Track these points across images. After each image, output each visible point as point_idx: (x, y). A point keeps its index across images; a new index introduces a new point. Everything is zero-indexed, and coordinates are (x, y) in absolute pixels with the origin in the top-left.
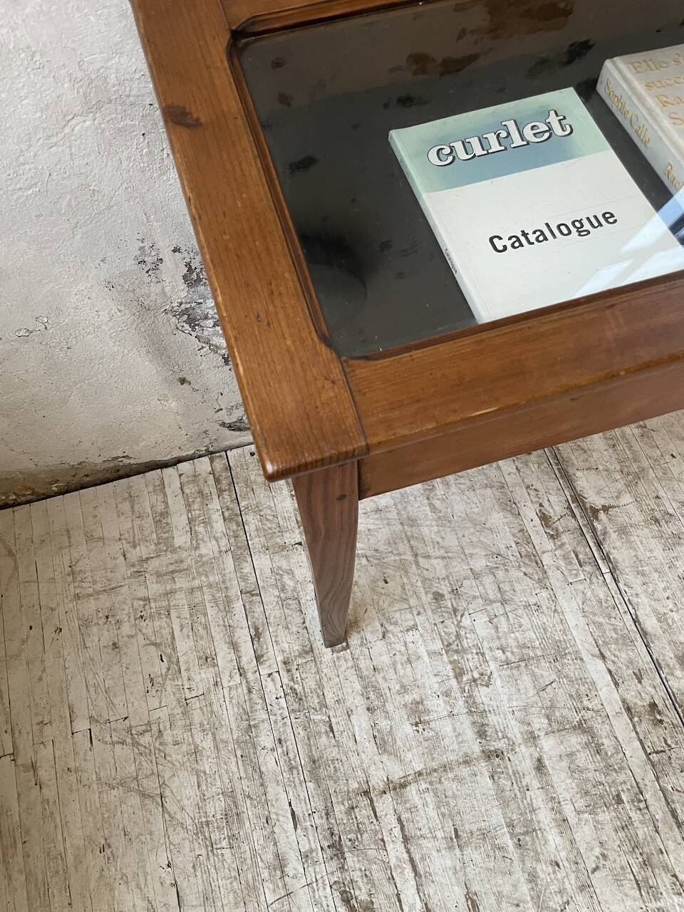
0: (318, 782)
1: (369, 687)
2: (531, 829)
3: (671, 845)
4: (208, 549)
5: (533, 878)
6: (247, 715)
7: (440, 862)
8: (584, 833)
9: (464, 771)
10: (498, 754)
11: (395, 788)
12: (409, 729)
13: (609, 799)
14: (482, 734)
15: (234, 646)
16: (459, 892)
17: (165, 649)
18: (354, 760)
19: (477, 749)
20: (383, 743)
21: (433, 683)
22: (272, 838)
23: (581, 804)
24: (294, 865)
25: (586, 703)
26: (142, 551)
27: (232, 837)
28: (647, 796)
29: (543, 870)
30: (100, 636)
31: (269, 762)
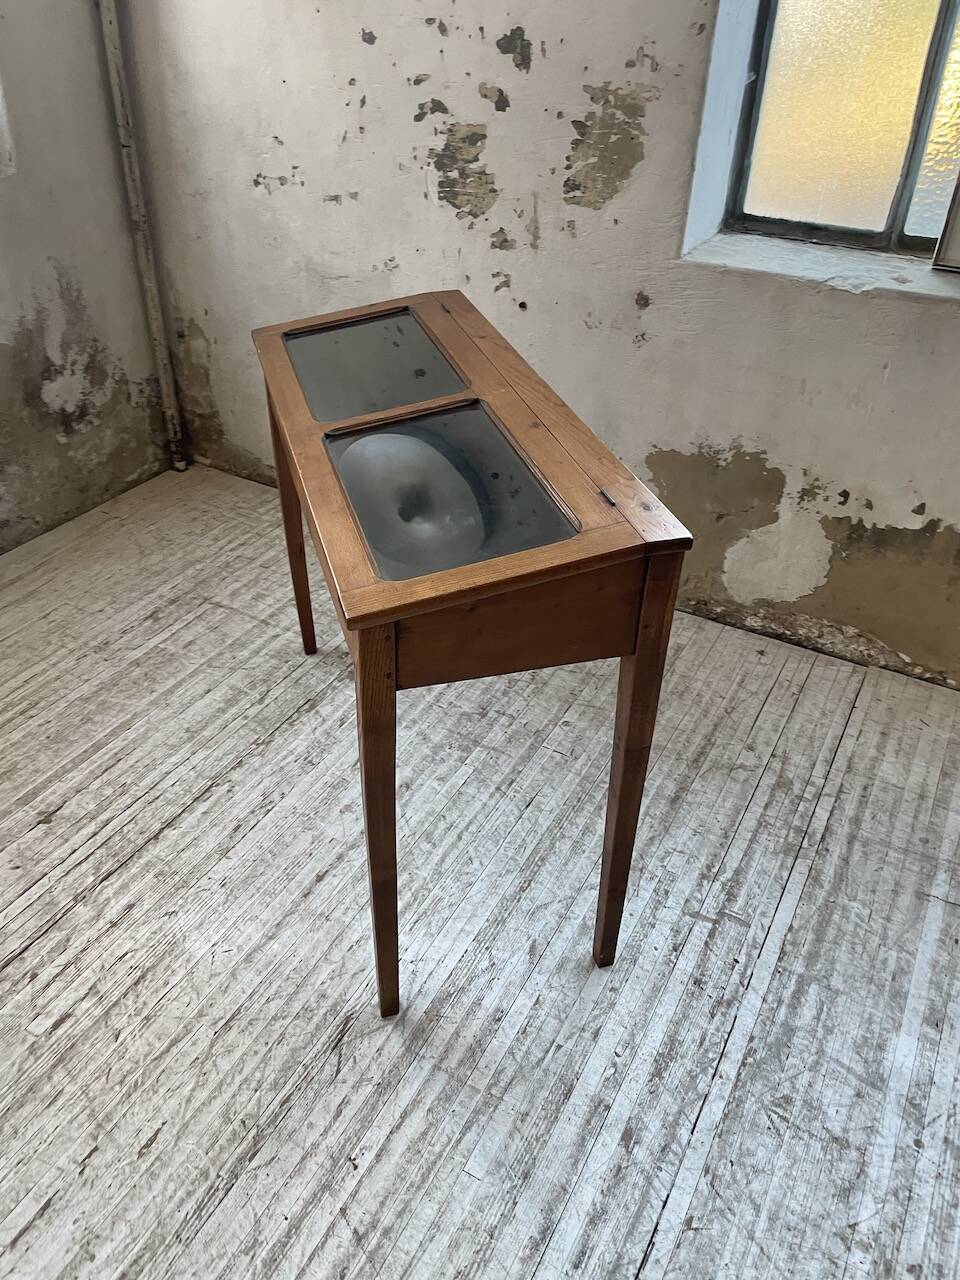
0: (197, 585)
1: (256, 581)
2: (243, 646)
3: (283, 685)
4: (266, 517)
5: (220, 654)
6: (205, 558)
7: (199, 628)
8: (257, 660)
9: (248, 619)
10: (267, 624)
11: (218, 605)
12: (250, 597)
13: (284, 659)
14: (271, 616)
15: (230, 542)
16: (191, 638)
17: (208, 528)
18: (217, 590)
19: (263, 618)
20: (234, 594)
21: (278, 595)
22: (159, 586)
23: (272, 653)
24: (154, 595)
25: (324, 637)
26: (244, 505)
27: (148, 577)
28: (299, 670)
29: (228, 655)
30: (195, 514)
31: (190, 572)
